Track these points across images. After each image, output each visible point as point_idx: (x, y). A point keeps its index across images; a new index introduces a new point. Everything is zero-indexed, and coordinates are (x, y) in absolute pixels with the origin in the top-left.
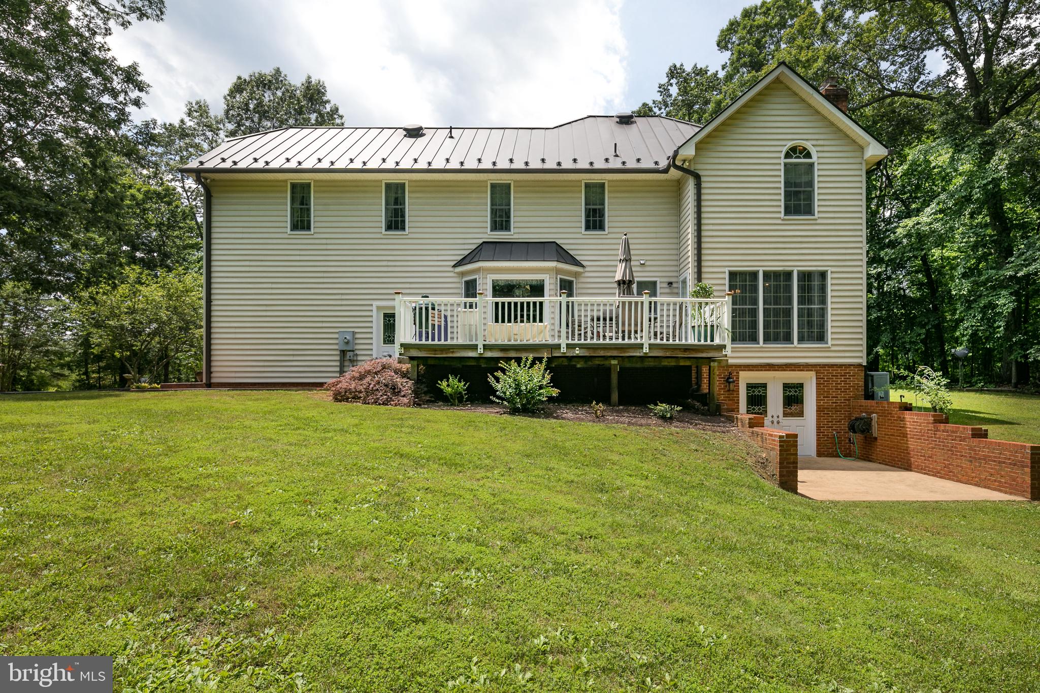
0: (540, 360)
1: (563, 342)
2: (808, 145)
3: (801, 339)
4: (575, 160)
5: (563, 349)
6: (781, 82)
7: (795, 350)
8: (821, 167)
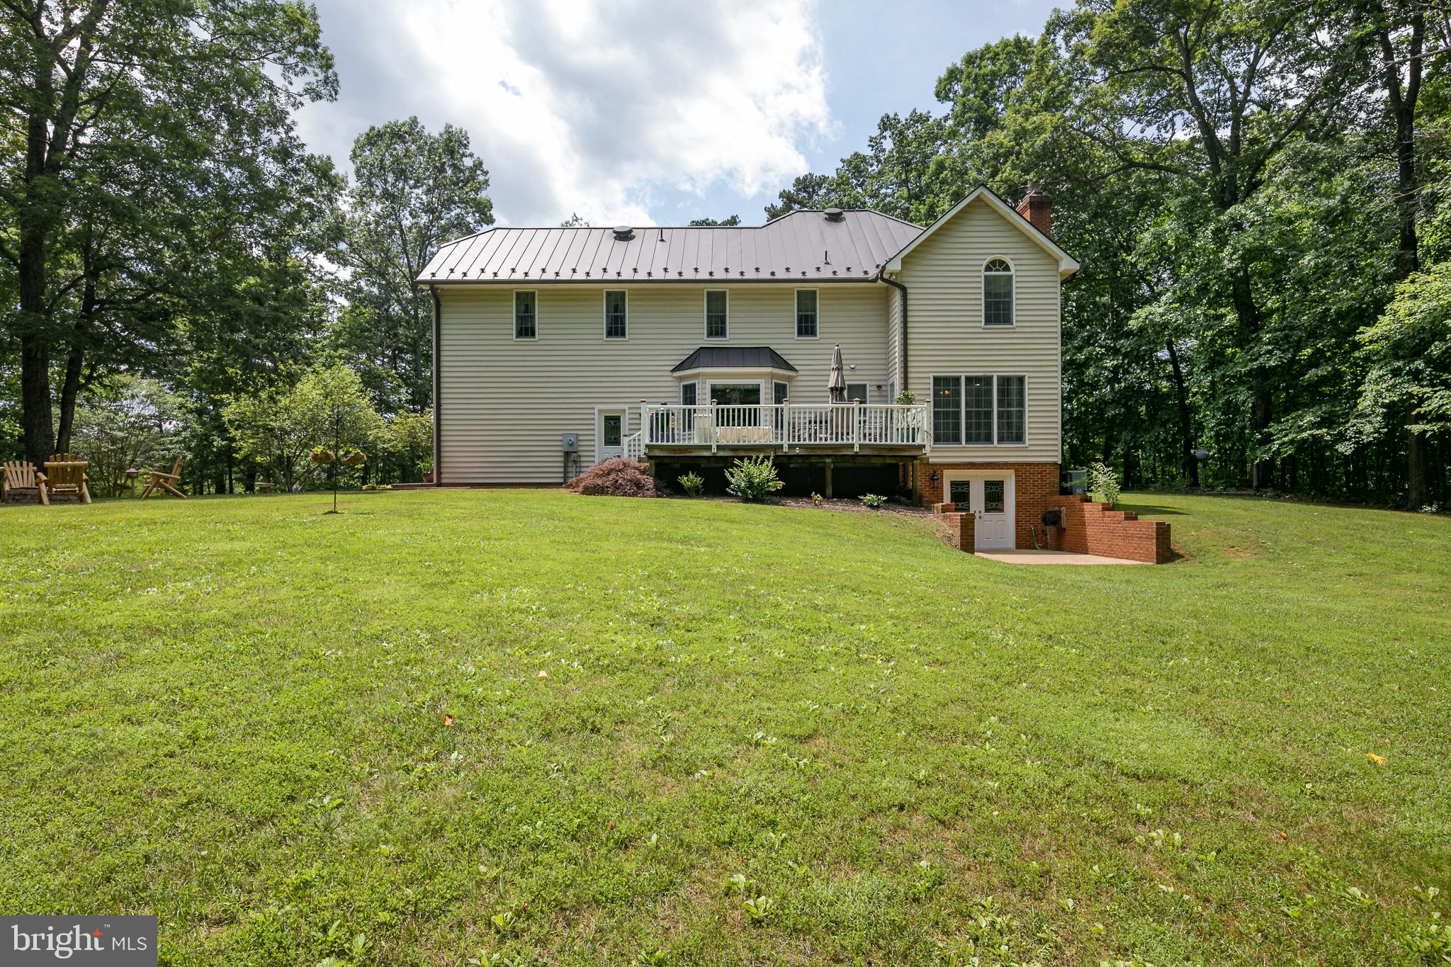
0: (768, 458)
1: (785, 443)
2: (1006, 259)
3: (1001, 440)
4: (788, 269)
5: (786, 449)
6: (982, 200)
7: (996, 450)
8: (1019, 279)
